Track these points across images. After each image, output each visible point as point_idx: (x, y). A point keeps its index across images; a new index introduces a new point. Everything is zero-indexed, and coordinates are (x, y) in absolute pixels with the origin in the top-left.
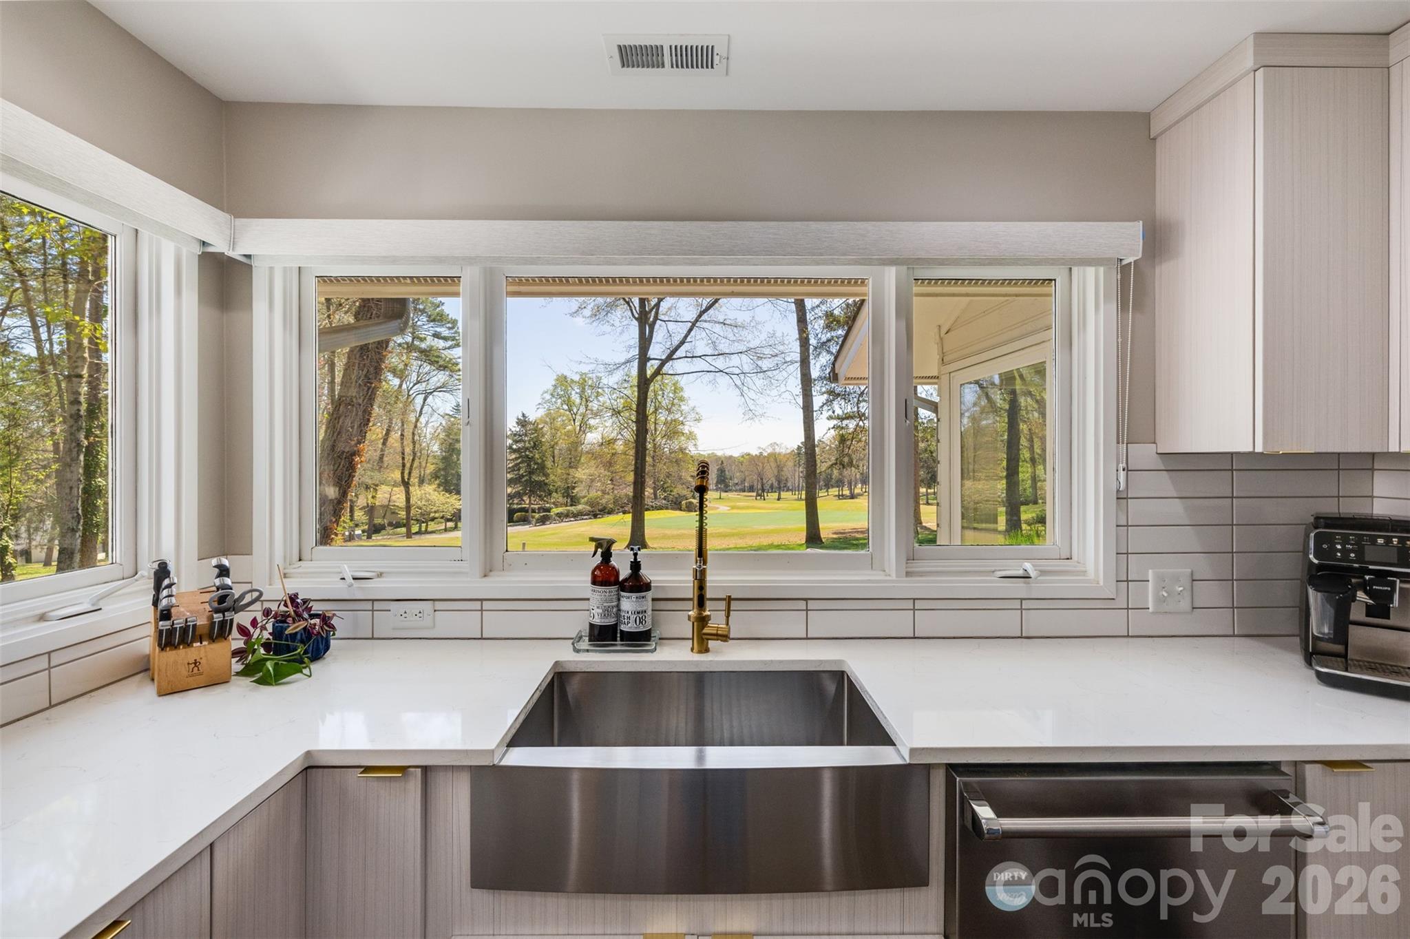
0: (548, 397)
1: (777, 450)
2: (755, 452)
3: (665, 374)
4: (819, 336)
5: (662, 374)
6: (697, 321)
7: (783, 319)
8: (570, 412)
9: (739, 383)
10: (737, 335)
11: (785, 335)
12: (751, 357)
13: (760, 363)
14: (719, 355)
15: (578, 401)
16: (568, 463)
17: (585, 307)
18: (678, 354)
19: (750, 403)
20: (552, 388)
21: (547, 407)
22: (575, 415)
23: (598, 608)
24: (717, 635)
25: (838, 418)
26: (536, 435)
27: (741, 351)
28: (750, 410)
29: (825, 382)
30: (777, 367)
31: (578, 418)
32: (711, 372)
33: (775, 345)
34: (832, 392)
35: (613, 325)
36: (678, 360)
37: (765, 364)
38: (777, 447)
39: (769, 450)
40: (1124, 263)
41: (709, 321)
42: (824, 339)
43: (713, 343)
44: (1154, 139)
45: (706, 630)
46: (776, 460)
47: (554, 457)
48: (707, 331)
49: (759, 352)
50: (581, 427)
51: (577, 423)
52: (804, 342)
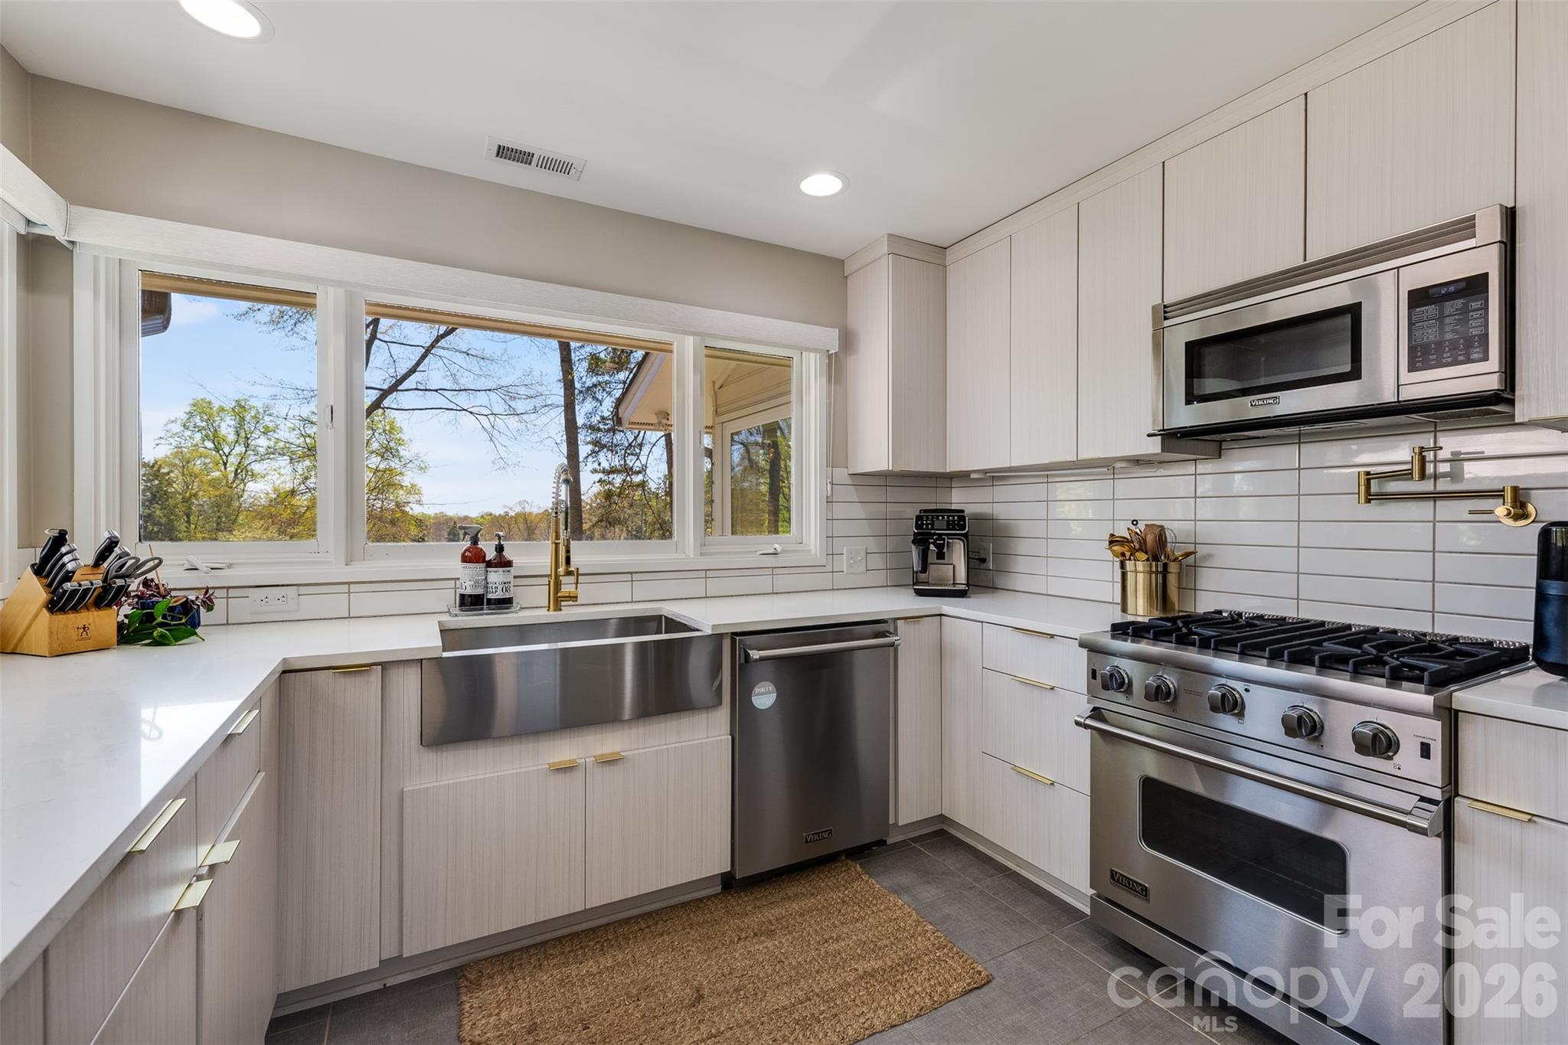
0: (177, 428)
1: (528, 509)
2: (498, 511)
3: (387, 408)
4: (584, 379)
5: (383, 408)
6: (433, 346)
7: (541, 356)
8: (218, 451)
9: (487, 425)
10: (484, 369)
11: (544, 374)
12: (503, 397)
13: (513, 404)
14: (460, 390)
15: (232, 437)
16: (215, 525)
17: (259, 310)
18: (405, 385)
19: (501, 449)
20: (184, 417)
21: (174, 444)
22: (227, 456)
23: (470, 580)
24: (570, 597)
25: (604, 471)
26: (157, 482)
27: (490, 388)
28: (501, 458)
29: (590, 431)
30: (535, 411)
31: (233, 460)
32: (452, 409)
33: (531, 384)
34: (598, 442)
35: (305, 338)
36: (405, 392)
37: (520, 406)
38: (527, 505)
39: (518, 509)
40: (830, 353)
41: (448, 349)
42: (589, 383)
43: (454, 375)
44: (846, 277)
45: (559, 595)
46: (525, 520)
47: (188, 516)
48: (444, 360)
49: (513, 391)
50: (236, 474)
51: (231, 469)
52: (569, 385)
